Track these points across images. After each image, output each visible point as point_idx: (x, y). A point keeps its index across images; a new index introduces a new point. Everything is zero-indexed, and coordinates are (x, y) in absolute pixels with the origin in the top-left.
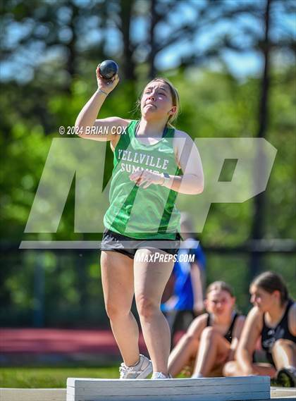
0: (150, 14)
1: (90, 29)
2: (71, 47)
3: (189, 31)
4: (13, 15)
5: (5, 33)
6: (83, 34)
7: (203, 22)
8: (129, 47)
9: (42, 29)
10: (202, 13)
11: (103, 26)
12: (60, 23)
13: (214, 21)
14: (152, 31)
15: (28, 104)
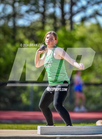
0: (70, 3)
1: (50, 7)
2: (43, 14)
3: (84, 8)
4: (23, 3)
5: (21, 9)
6: (47, 9)
7: (89, 5)
8: (63, 14)
9: (33, 8)
10: (88, 3)
11: (54, 7)
12: (40, 5)
13: (93, 5)
14: (71, 9)
15: (29, 34)
